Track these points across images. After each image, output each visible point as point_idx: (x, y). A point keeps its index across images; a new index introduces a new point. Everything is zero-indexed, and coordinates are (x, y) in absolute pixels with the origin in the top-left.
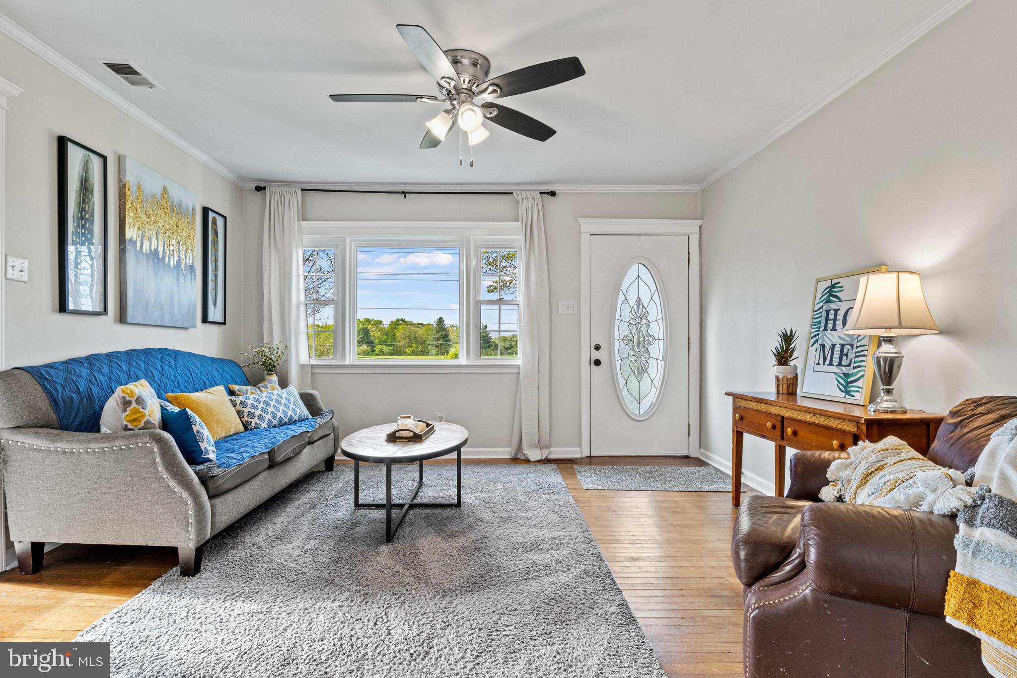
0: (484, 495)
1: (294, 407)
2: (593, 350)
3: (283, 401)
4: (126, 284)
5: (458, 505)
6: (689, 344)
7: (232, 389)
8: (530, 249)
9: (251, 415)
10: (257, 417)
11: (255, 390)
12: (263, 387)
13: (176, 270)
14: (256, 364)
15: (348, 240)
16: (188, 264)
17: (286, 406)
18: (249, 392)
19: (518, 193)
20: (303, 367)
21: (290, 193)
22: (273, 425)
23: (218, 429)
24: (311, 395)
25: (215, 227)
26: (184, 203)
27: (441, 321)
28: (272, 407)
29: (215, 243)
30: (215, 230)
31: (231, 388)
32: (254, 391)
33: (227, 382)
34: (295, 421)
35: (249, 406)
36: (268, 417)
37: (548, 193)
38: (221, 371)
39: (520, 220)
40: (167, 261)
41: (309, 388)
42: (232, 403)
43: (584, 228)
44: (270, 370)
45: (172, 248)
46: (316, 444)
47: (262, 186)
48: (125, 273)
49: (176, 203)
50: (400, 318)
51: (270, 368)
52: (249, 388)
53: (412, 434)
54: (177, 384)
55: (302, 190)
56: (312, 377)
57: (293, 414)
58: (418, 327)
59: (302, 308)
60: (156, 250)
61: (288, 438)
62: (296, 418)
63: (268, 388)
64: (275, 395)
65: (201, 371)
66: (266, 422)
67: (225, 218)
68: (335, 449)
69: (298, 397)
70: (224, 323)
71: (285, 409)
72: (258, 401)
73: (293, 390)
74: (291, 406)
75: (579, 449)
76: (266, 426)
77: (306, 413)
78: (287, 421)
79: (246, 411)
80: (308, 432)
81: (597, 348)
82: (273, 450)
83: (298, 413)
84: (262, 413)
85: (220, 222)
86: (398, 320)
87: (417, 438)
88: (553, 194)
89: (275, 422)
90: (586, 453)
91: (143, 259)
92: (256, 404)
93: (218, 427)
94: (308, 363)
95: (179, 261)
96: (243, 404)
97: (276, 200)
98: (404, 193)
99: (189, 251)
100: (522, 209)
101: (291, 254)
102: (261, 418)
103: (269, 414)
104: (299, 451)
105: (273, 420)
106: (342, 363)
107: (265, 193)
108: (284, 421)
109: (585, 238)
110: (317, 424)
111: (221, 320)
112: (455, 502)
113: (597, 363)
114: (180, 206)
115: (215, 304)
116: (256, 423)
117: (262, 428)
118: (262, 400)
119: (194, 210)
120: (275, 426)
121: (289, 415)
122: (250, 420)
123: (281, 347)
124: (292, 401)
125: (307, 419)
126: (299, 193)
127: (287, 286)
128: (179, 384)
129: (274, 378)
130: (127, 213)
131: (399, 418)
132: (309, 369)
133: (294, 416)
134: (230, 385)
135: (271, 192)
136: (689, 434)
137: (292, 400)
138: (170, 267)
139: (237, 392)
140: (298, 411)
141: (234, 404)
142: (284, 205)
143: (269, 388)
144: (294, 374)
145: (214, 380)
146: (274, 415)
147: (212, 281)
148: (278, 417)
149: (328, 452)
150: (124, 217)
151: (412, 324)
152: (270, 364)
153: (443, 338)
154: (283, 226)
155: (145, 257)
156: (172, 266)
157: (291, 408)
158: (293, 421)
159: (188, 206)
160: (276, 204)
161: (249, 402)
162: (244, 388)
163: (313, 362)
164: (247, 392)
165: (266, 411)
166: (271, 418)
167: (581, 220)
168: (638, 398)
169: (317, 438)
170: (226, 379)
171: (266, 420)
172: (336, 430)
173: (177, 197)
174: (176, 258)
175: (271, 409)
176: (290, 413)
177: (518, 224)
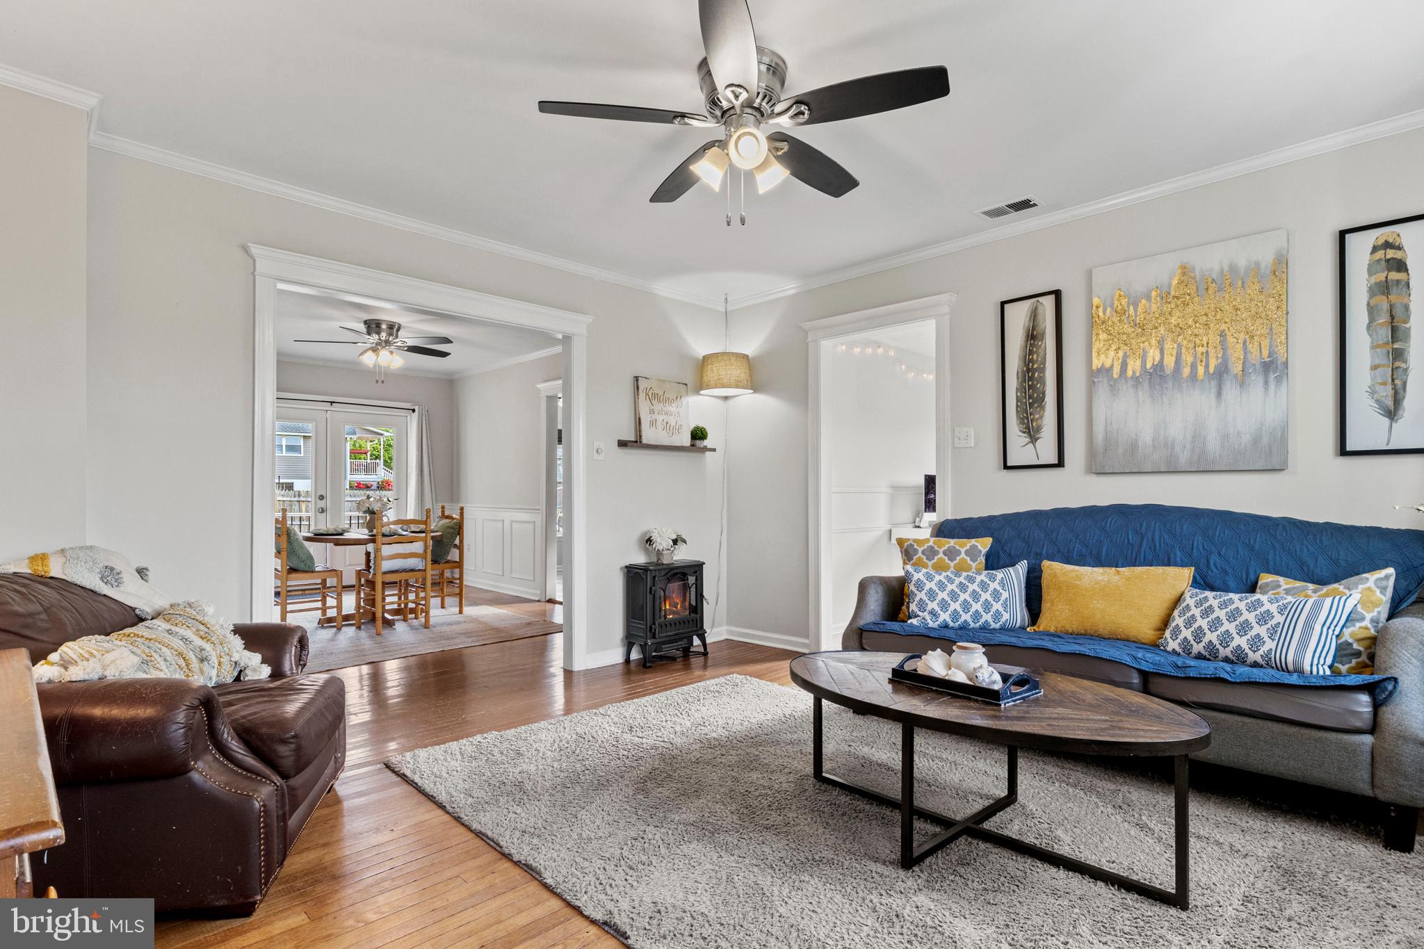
13: (1215, 382)
25: (1391, 251)
26: (1242, 263)
30: (1390, 260)
40: (1187, 374)
45: (1202, 350)
49: (1215, 276)
74: (1258, 630)
83: (1264, 649)
91: (1126, 388)
95: (1223, 364)
130: (1094, 339)
134: (1263, 574)
140: (1269, 646)
147: (1377, 367)
155: (1130, 383)
156: (1201, 378)
159: (1256, 263)
173: (1220, 264)
174: (1215, 362)
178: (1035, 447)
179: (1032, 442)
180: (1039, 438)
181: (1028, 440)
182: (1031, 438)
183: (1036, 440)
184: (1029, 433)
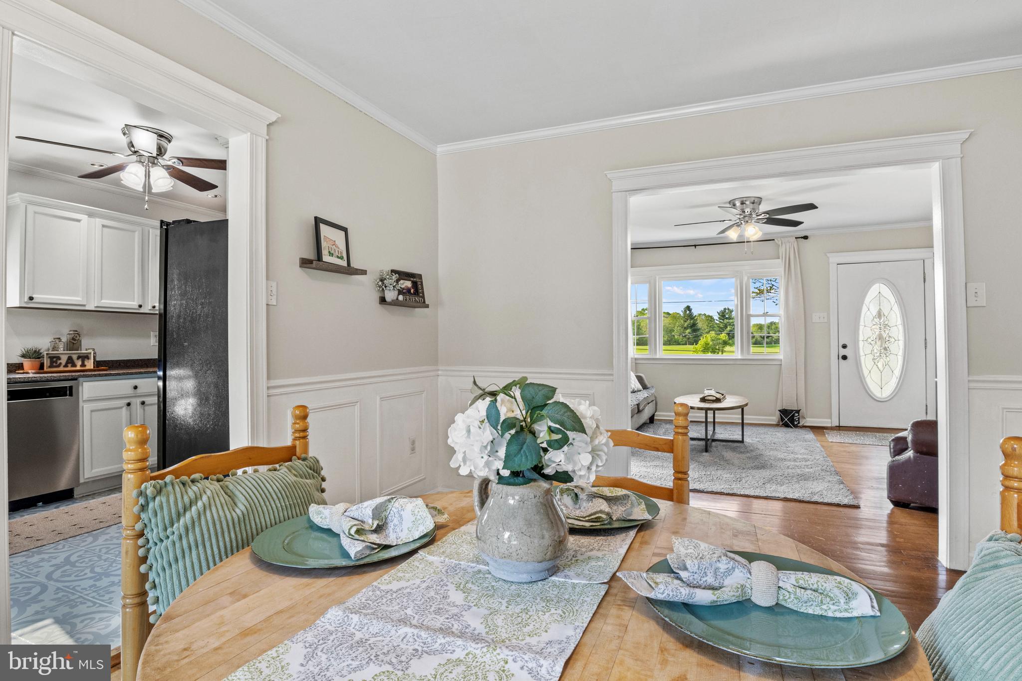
0: (757, 439)
2: (841, 349)
5: (742, 442)
6: (926, 343)
8: (788, 278)
15: (657, 277)
19: (779, 239)
24: (640, 377)
37: (802, 238)
39: (781, 258)
43: (831, 260)
53: (715, 398)
68: (655, 410)
69: (634, 377)
75: (830, 420)
77: (640, 387)
81: (844, 347)
87: (718, 400)
88: (806, 238)
90: (836, 424)
98: (695, 246)
100: (782, 250)
106: (654, 357)
109: (833, 268)
112: (741, 440)
113: (845, 358)
131: (705, 391)
136: (926, 413)
153: (691, 327)
167: (828, 255)
168: (880, 384)
177: (780, 260)
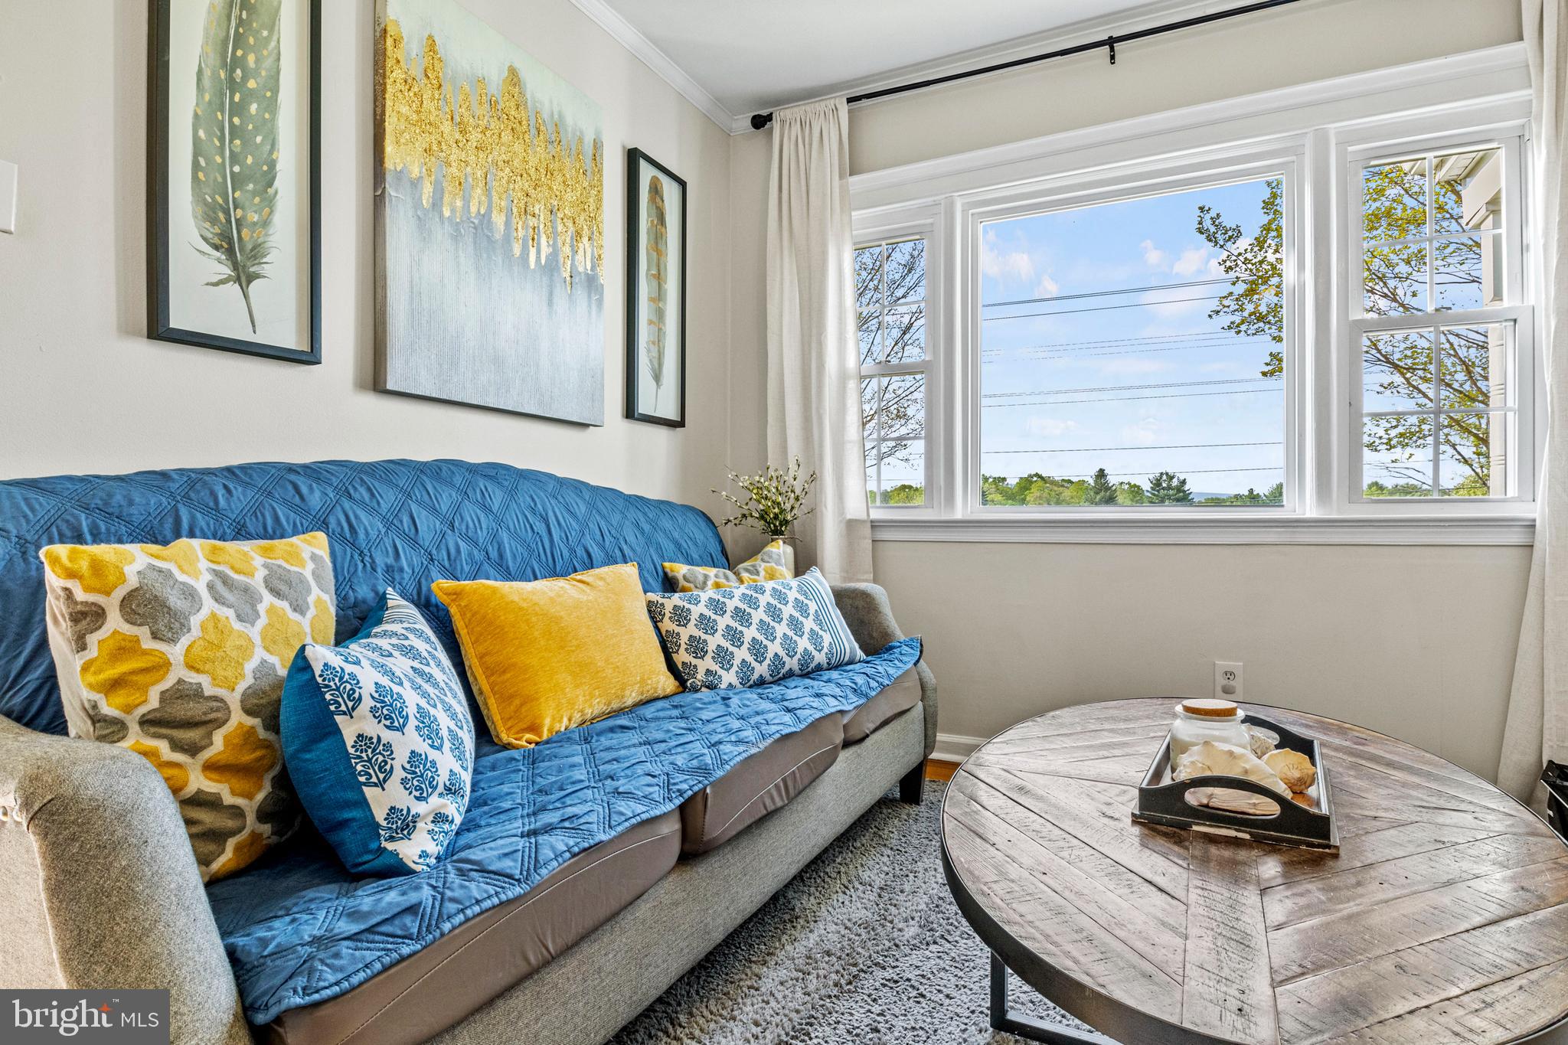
1: (817, 629)
3: (788, 610)
4: (384, 287)
7: (670, 574)
9: (697, 647)
10: (710, 654)
11: (727, 578)
12: (747, 570)
13: (545, 279)
14: (749, 518)
15: (959, 205)
16: (581, 269)
17: (795, 625)
18: (710, 583)
20: (851, 525)
21: (822, 114)
22: (756, 676)
23: (578, 692)
24: (865, 596)
25: (658, 200)
26: (569, 121)
27: (1101, 474)
28: (754, 627)
29: (658, 238)
30: (658, 208)
31: (668, 570)
32: (722, 581)
33: (662, 557)
34: (819, 668)
35: (693, 622)
36: (742, 654)
38: (646, 527)
39: (1528, 32)
40: (517, 250)
41: (866, 577)
42: (650, 611)
44: (777, 532)
45: (532, 222)
46: (868, 742)
47: (764, 112)
48: (384, 259)
49: (545, 115)
50: (1033, 473)
51: (776, 526)
52: (712, 572)
53: (1271, 808)
54: (494, 554)
55: (850, 100)
56: (874, 550)
57: (811, 648)
58: (1063, 486)
59: (852, 385)
60: (486, 218)
61: (763, 745)
62: (820, 658)
63: (758, 573)
64: (768, 593)
65: (584, 525)
66: (735, 668)
67: (683, 184)
68: (925, 747)
69: (829, 599)
70: (680, 424)
71: (790, 633)
72: (718, 607)
73: (821, 582)
74: (809, 624)
76: (735, 681)
77: (849, 644)
78: (796, 668)
79: (685, 633)
80: (841, 712)
82: (699, 798)
83: (826, 644)
84: (726, 644)
85: (671, 190)
86: (1031, 476)
87: (1301, 833)
89: (761, 670)
91: (441, 234)
92: (713, 617)
93: (577, 686)
94: (864, 516)
95: (554, 256)
96: (681, 616)
97: (793, 138)
98: (1112, 42)
99: (585, 240)
101: (824, 254)
102: (723, 657)
103: (746, 646)
104: (806, 781)
105: (754, 664)
106: (945, 518)
107: (771, 130)
108: (787, 668)
110: (874, 684)
111: (671, 413)
114: (557, 127)
115: (657, 377)
116: (708, 672)
117: (723, 686)
118: (731, 605)
119: (597, 145)
120: (761, 683)
121: (800, 650)
122: (694, 662)
123: (803, 475)
124: (812, 611)
125: (851, 662)
126: (844, 109)
127: (814, 331)
128: (501, 556)
129: (781, 551)
130: (389, 103)
131: (1179, 708)
132: (867, 531)
133: (815, 653)
134: (667, 564)
135: (783, 122)
137: (813, 607)
138: (528, 267)
139: (682, 583)
140: (827, 639)
141: (654, 614)
142: (811, 145)
143: (762, 573)
144: (830, 543)
145: (621, 550)
146: (757, 649)
147: (650, 322)
148: (770, 655)
149: (906, 759)
150: (383, 113)
151: (1053, 483)
152: (776, 517)
154: (807, 186)
155: (448, 229)
156: (532, 265)
157: (807, 630)
158: (812, 665)
159: (581, 132)
160: (793, 147)
161: (696, 611)
162: (700, 570)
163: (876, 514)
164: (705, 583)
165: (735, 637)
166: (750, 659)
169: (872, 726)
170: (659, 548)
171: (737, 662)
172: (929, 693)
173: (551, 102)
174: (545, 250)
175: (750, 633)
176: (803, 644)
178: (246, 296)
179: (238, 280)
180: (257, 276)
181: (227, 271)
182: (235, 266)
183: (251, 278)
184: (230, 252)
